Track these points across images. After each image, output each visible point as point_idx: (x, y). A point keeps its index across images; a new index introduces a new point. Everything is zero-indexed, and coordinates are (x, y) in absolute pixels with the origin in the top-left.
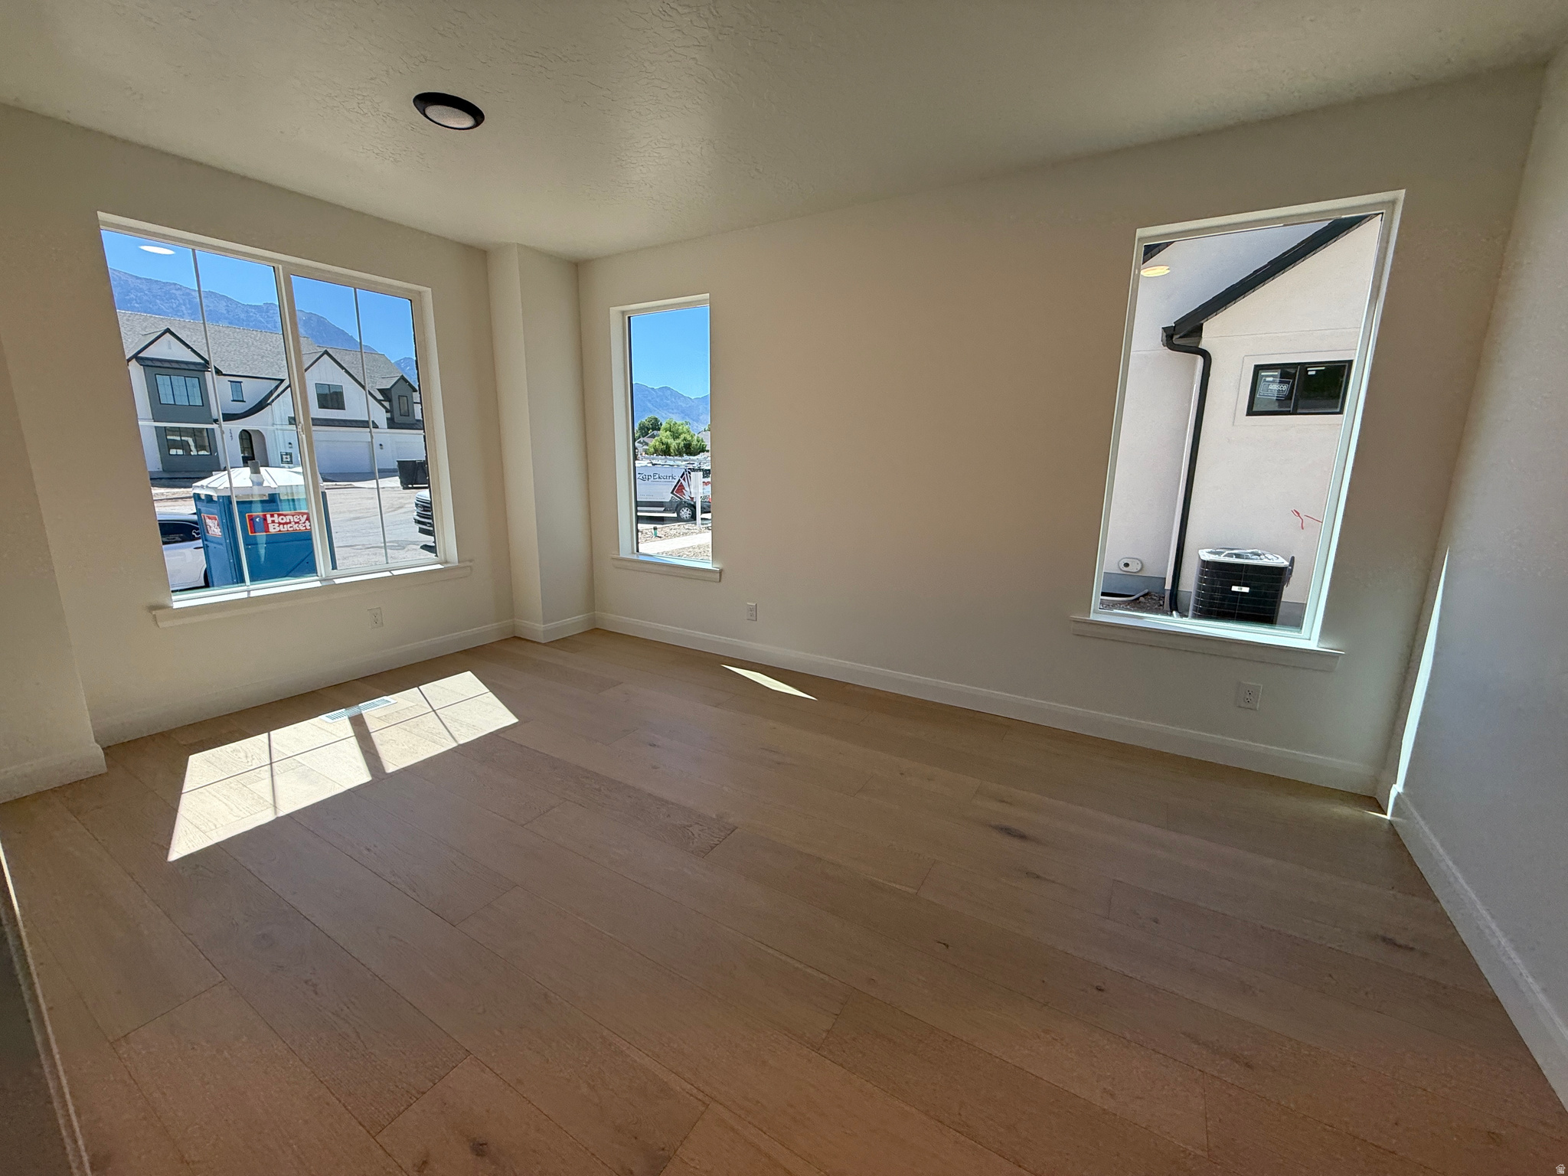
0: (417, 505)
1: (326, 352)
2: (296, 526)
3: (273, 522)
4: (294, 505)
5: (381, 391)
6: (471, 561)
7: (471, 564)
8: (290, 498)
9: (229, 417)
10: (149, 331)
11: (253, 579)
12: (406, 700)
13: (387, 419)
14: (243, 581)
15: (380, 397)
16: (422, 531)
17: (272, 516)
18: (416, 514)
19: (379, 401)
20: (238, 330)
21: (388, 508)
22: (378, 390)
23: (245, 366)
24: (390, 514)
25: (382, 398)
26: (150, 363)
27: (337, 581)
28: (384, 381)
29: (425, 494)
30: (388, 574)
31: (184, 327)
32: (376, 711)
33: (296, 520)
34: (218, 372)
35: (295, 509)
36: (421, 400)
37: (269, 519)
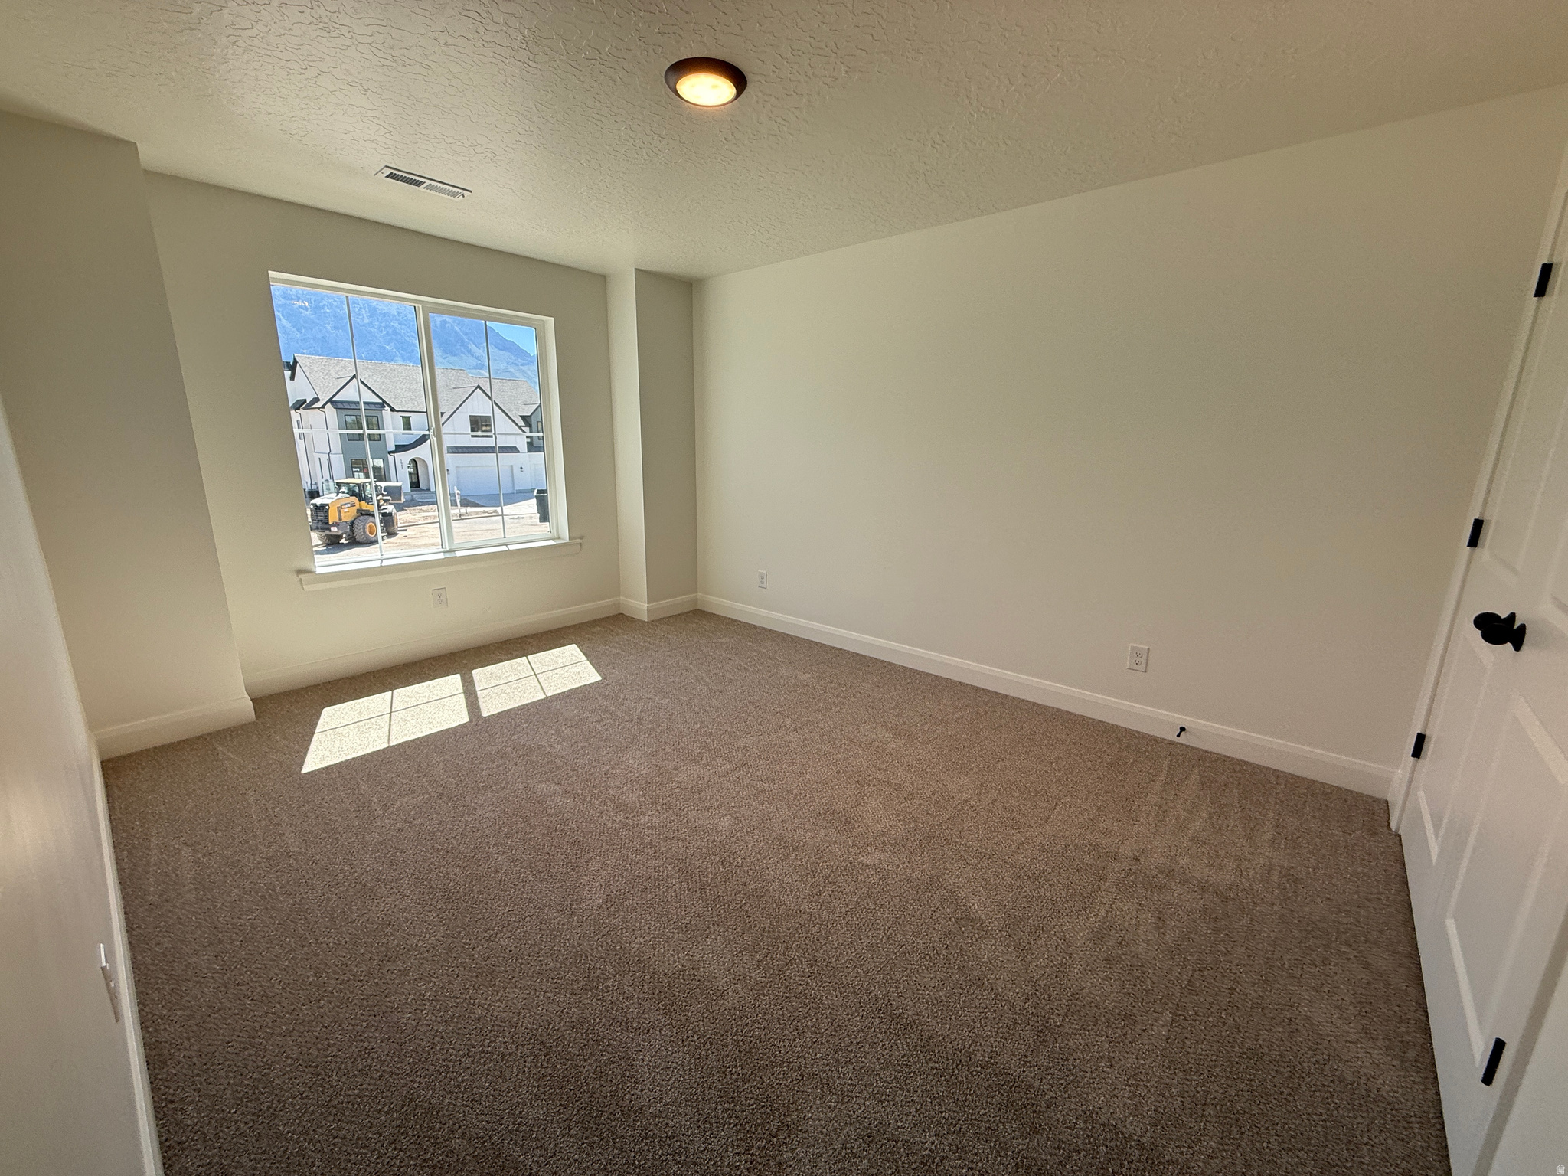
1: (479, 387)
5: (523, 418)
9: (400, 448)
10: (342, 374)
13: (528, 443)
20: (408, 368)
22: (521, 416)
23: (413, 402)
25: (524, 424)
26: (341, 406)
28: (526, 407)
31: (367, 368)
34: (393, 410)
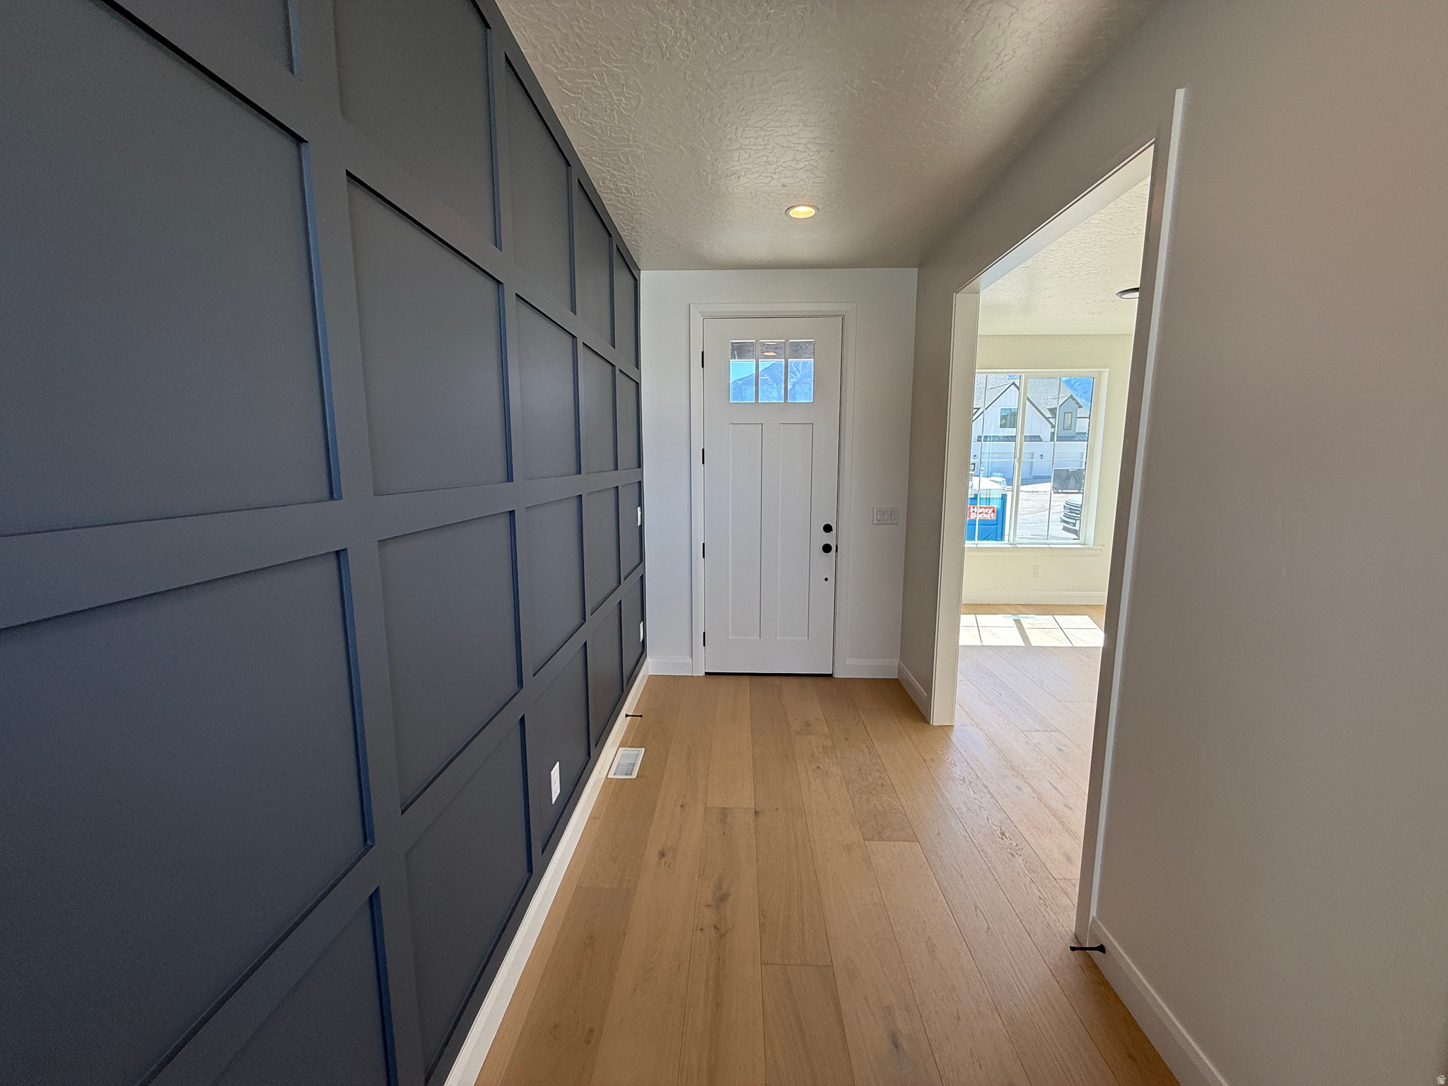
0: (1065, 507)
2: (985, 515)
3: (974, 511)
4: (989, 502)
6: (1103, 546)
7: (1102, 548)
8: (988, 497)
11: (978, 539)
12: (1046, 620)
14: (974, 539)
15: (1048, 415)
16: (1065, 529)
17: (974, 508)
18: (1063, 514)
19: (1047, 419)
21: (1040, 509)
24: (1040, 514)
27: (1018, 546)
29: (1076, 499)
30: (1047, 546)
32: (1028, 621)
33: (987, 512)
35: (989, 504)
36: (1090, 415)
37: (972, 510)
